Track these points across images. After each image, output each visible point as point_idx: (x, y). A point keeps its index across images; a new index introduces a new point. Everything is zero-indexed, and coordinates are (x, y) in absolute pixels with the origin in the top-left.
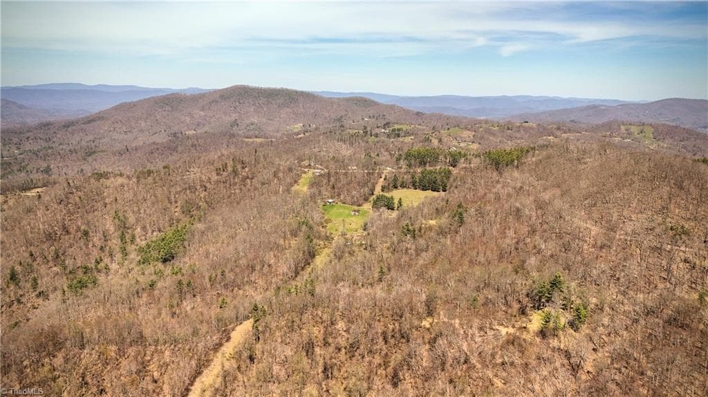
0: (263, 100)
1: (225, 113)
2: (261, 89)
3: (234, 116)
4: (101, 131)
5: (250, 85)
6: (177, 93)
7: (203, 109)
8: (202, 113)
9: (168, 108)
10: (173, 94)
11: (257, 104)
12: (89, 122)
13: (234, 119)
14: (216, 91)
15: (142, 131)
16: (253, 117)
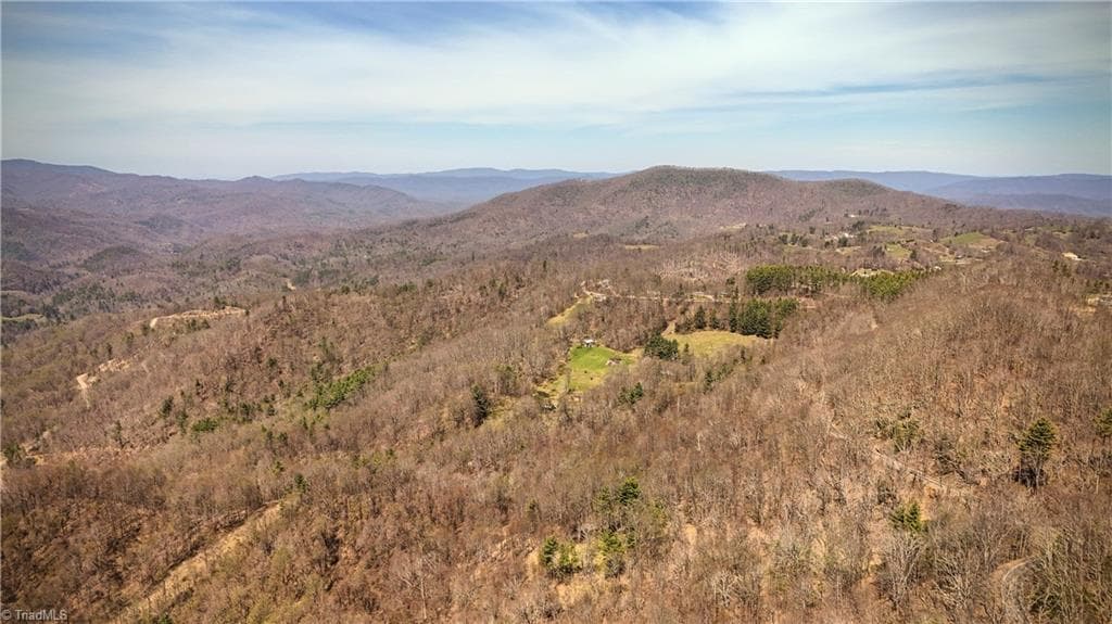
0: (693, 187)
1: (634, 209)
2: (692, 171)
3: (647, 212)
4: (468, 232)
5: (677, 165)
6: (574, 180)
7: (604, 202)
8: (603, 208)
9: (559, 201)
10: (568, 181)
11: (683, 194)
12: (458, 219)
13: (643, 217)
14: (626, 176)
15: (518, 233)
16: (674, 214)
